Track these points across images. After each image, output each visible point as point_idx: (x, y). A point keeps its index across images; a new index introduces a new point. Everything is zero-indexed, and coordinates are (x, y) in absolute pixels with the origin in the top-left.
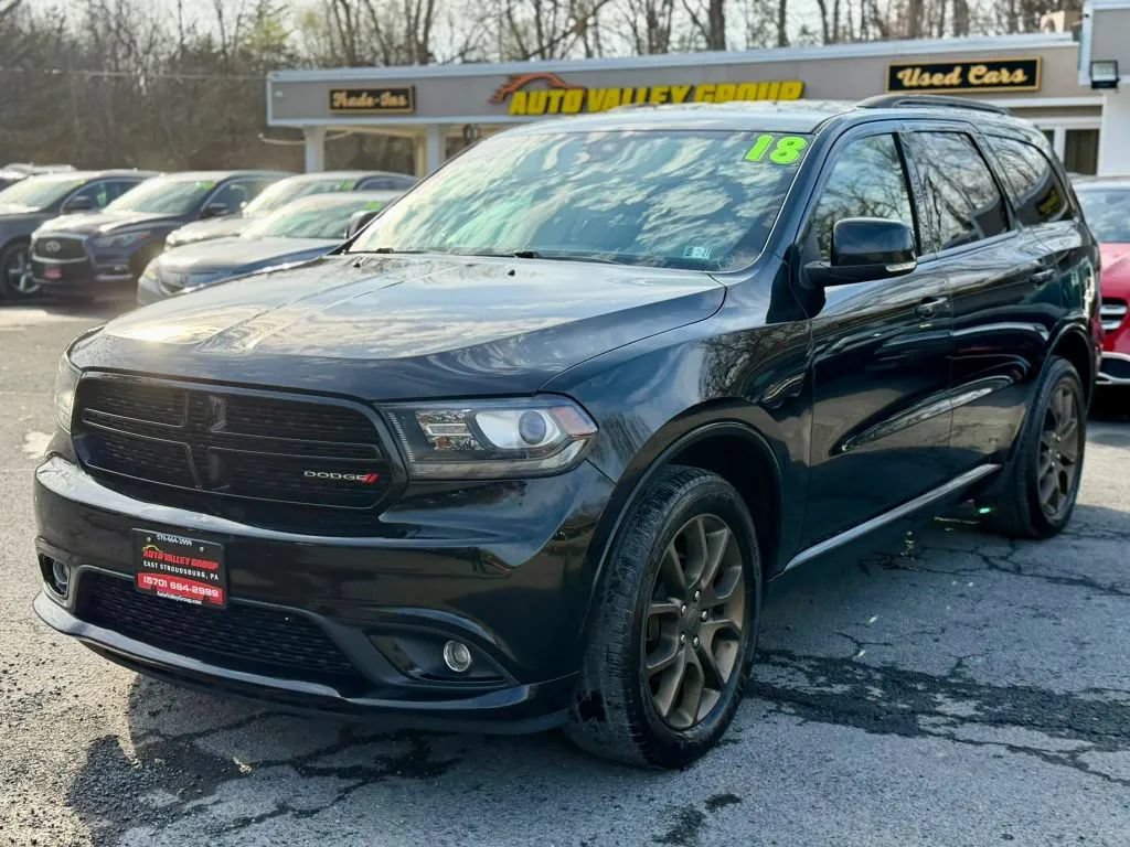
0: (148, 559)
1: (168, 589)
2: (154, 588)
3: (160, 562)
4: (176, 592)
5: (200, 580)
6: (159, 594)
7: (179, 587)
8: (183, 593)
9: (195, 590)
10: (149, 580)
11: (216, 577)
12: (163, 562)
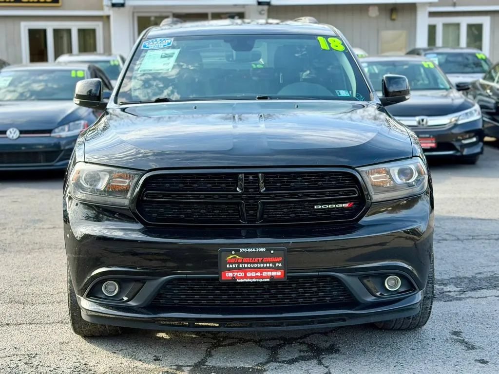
0: (230, 263)
1: (246, 277)
2: (234, 278)
3: (238, 263)
4: (251, 278)
5: (270, 268)
6: (238, 280)
7: (254, 274)
8: (256, 277)
9: (264, 274)
10: (230, 275)
11: (280, 265)
12: (242, 263)
